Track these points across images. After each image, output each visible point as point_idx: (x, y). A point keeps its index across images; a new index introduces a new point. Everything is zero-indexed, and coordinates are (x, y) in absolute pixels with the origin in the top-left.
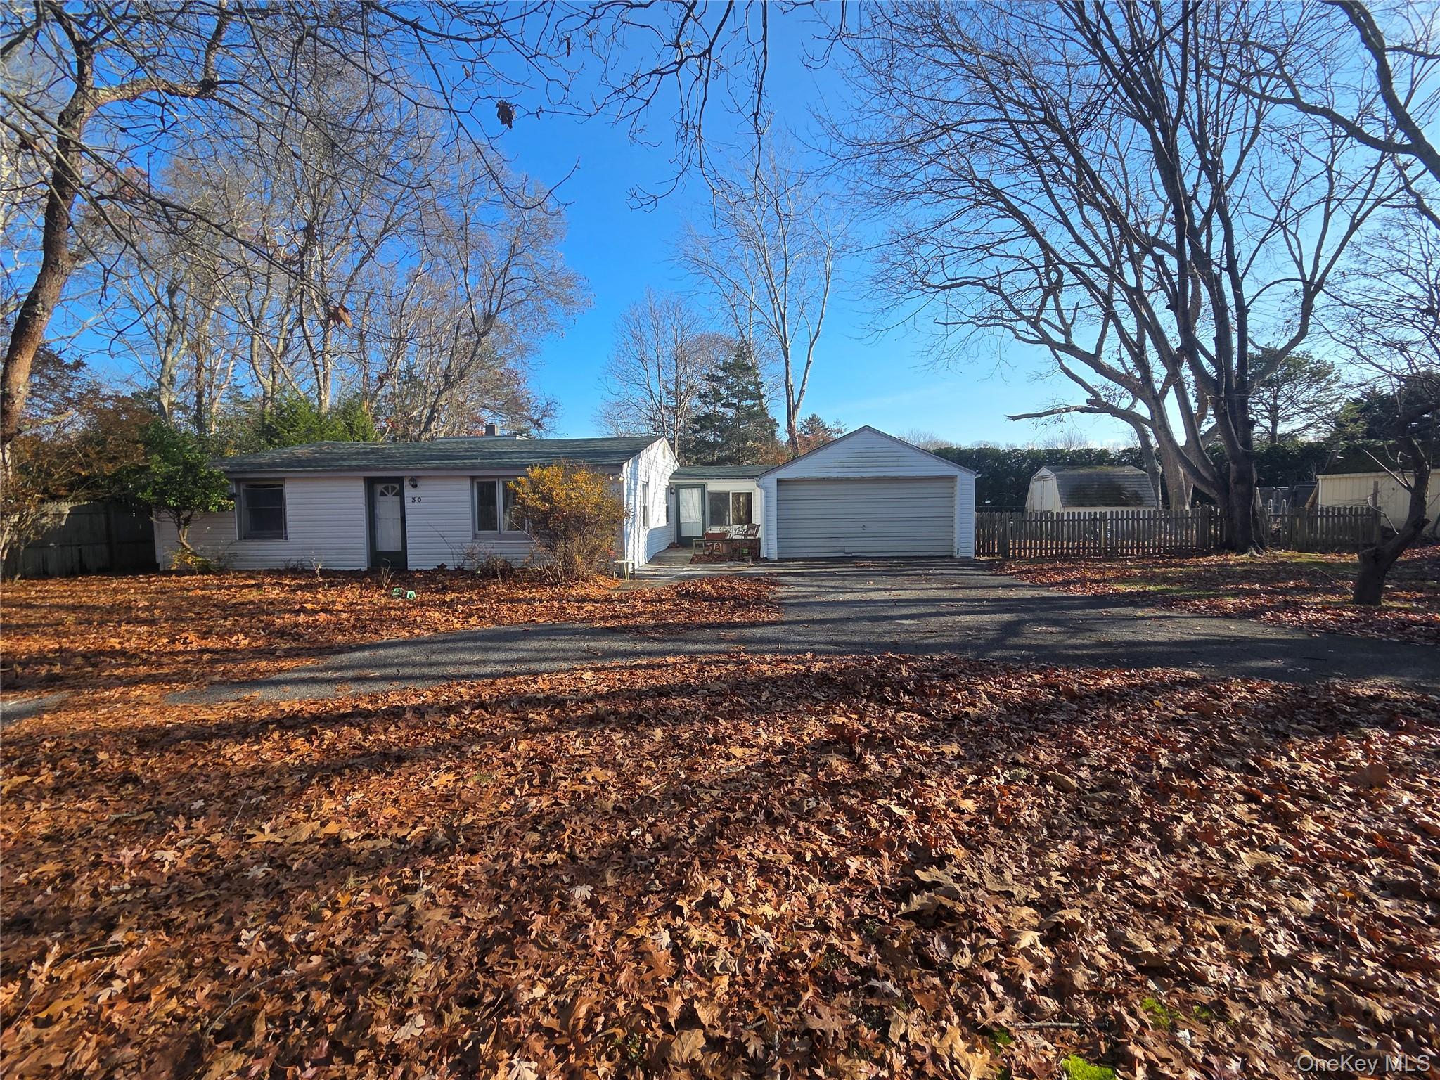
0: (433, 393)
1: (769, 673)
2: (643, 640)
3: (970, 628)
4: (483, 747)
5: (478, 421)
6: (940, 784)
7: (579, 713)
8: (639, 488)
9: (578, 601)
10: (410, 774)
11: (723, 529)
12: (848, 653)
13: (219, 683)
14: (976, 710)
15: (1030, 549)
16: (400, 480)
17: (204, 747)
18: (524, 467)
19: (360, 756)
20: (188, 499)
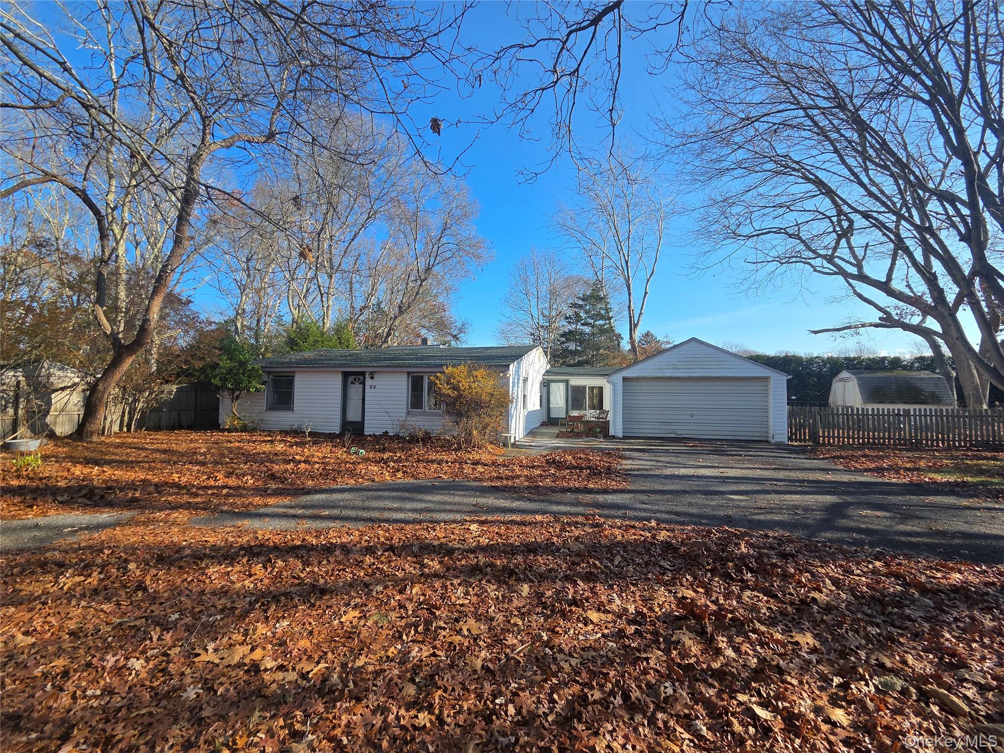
0: (391, 318)
1: (619, 538)
2: (518, 499)
3: (796, 507)
4: (386, 587)
5: (418, 335)
6: (801, 682)
7: (463, 562)
8: (521, 382)
9: (473, 464)
10: (327, 607)
11: (582, 413)
12: (688, 524)
13: (226, 512)
14: (823, 596)
15: (838, 437)
16: (363, 374)
17: (197, 565)
18: (441, 366)
19: (296, 585)
20: (239, 384)
